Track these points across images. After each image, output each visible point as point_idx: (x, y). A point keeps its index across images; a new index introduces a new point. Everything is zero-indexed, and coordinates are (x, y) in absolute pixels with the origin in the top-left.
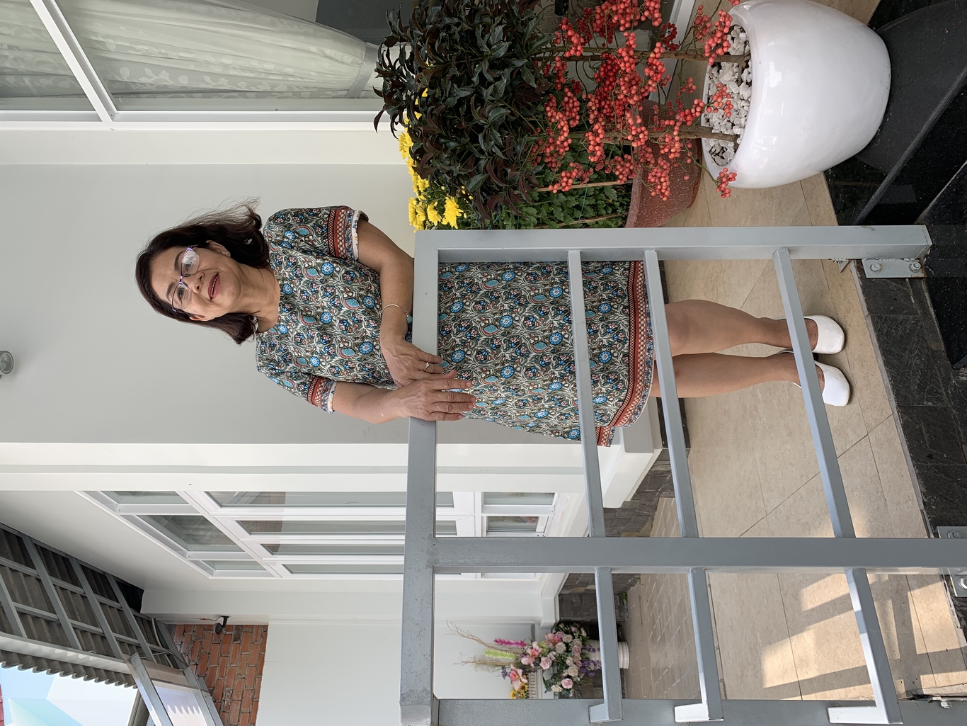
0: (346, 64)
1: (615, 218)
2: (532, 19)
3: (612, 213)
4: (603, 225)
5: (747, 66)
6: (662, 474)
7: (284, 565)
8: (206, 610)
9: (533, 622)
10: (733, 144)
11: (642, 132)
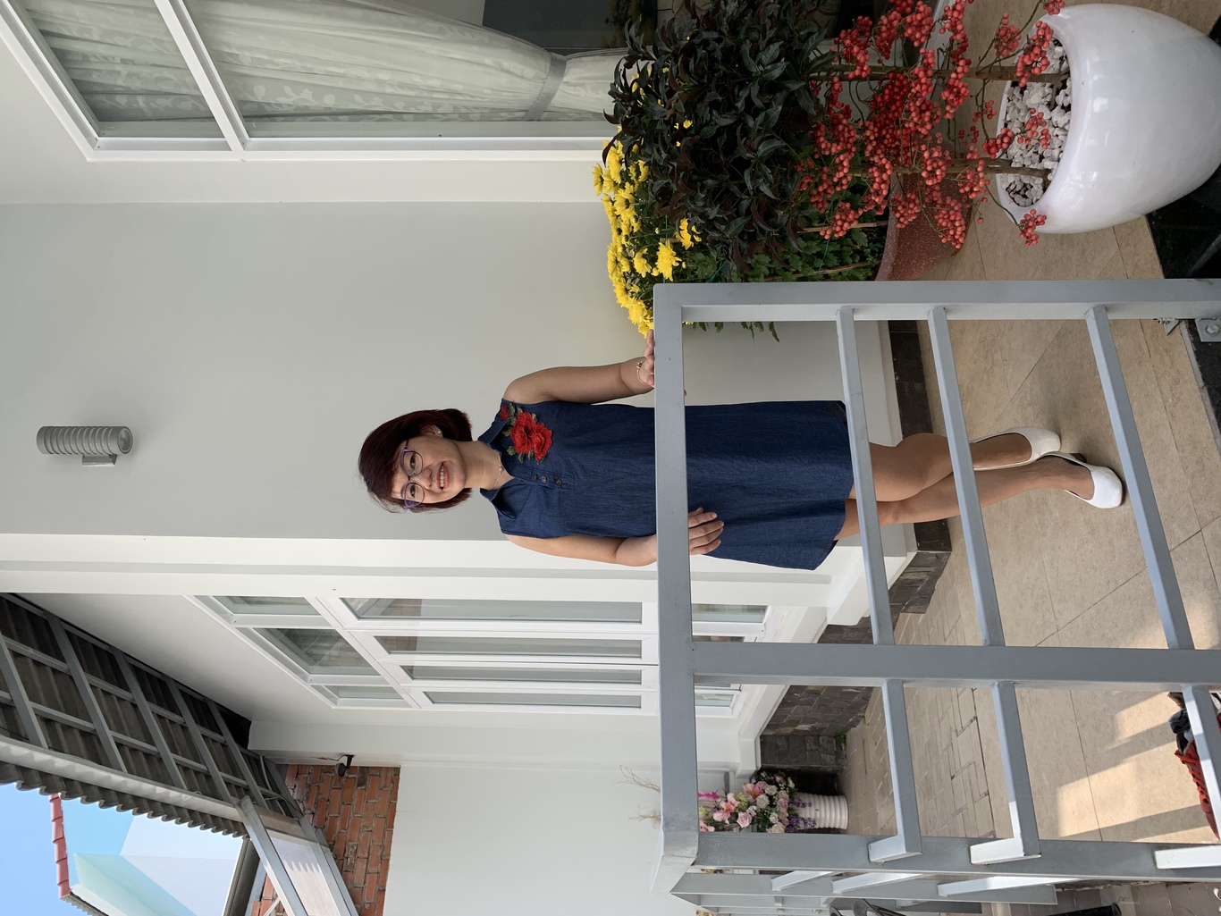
0: (526, 79)
1: (864, 268)
2: (813, 34)
3: (860, 261)
4: (847, 276)
5: (1064, 87)
6: (913, 583)
7: (425, 693)
8: (328, 748)
9: (727, 770)
10: (1041, 180)
11: (939, 167)
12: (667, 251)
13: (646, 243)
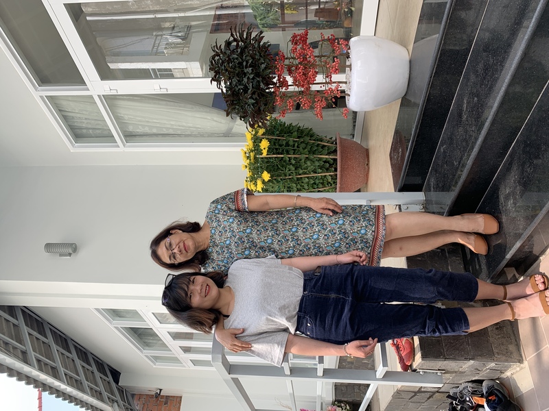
1: (332, 188)
4: (327, 191)
7: (190, 360)
12: (259, 182)
13: (253, 179)
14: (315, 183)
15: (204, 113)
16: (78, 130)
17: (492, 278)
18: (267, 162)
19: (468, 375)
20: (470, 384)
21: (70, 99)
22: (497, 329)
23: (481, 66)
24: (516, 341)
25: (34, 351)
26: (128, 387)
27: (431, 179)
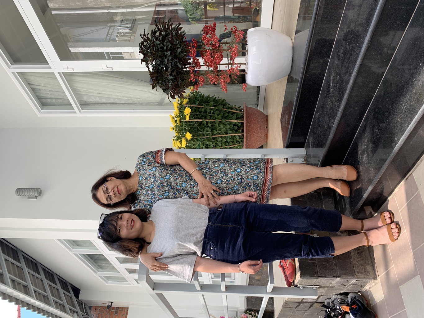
0: (157, 95)
3: (238, 144)
4: (236, 148)
7: (134, 279)
9: (237, 310)
12: (183, 141)
13: (179, 138)
14: (227, 142)
15: (142, 87)
16: (44, 100)
17: (353, 215)
18: (190, 125)
19: (337, 289)
20: (339, 296)
21: (37, 75)
22: (358, 253)
23: (342, 51)
24: (372, 262)
25: (9, 273)
26: (87, 301)
27: (310, 139)
